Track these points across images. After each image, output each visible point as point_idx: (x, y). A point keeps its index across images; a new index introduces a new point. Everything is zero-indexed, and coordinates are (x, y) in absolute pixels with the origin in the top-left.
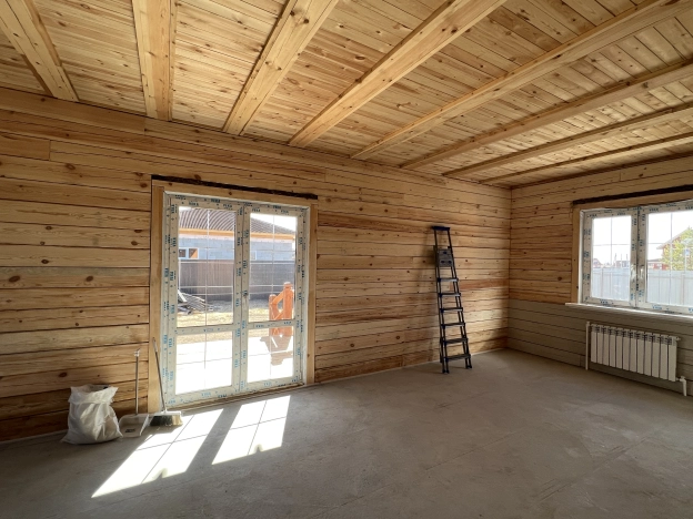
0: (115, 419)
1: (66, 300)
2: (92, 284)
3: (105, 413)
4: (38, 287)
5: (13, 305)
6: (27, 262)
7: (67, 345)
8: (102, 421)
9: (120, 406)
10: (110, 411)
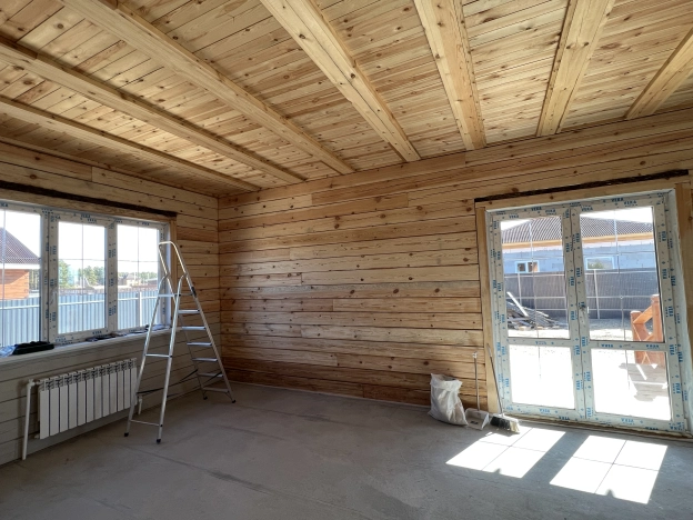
0: (462, 408)
1: (423, 306)
2: (439, 294)
3: (454, 401)
4: (408, 297)
5: (396, 309)
6: (401, 279)
7: (427, 341)
8: (453, 407)
9: (466, 399)
10: (458, 400)
